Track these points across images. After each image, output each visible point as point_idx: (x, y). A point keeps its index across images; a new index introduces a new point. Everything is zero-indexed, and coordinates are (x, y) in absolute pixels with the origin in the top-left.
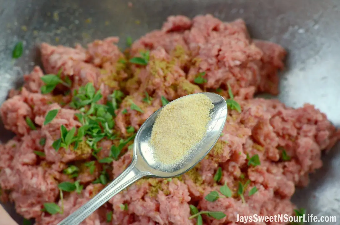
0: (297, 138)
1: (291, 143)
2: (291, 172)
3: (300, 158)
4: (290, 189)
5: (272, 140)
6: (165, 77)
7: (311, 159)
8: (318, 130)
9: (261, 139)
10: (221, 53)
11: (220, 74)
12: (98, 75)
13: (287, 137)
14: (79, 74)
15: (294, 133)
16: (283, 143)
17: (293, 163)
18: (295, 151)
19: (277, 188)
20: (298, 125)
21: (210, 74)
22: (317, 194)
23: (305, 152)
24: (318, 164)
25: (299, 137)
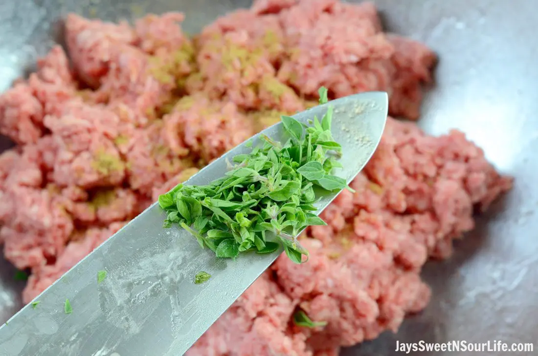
0: (435, 179)
1: (425, 188)
2: (423, 231)
3: (439, 211)
4: (418, 256)
5: (396, 178)
6: (242, 72)
7: (455, 214)
8: (469, 171)
9: (380, 176)
10: (329, 42)
11: (326, 73)
12: (145, 64)
13: (420, 178)
14: (117, 59)
15: (431, 171)
16: (413, 186)
17: (427, 217)
18: (431, 200)
19: (399, 252)
20: (439, 161)
21: (310, 72)
22: (462, 271)
23: (445, 202)
24: (467, 224)
25: (439, 178)
